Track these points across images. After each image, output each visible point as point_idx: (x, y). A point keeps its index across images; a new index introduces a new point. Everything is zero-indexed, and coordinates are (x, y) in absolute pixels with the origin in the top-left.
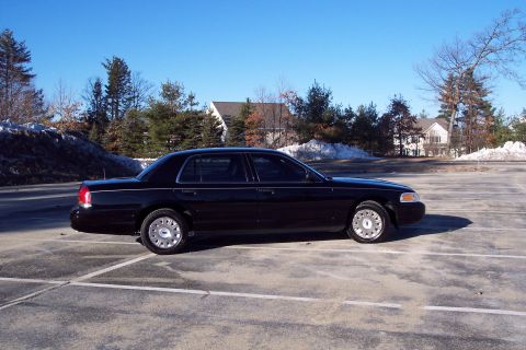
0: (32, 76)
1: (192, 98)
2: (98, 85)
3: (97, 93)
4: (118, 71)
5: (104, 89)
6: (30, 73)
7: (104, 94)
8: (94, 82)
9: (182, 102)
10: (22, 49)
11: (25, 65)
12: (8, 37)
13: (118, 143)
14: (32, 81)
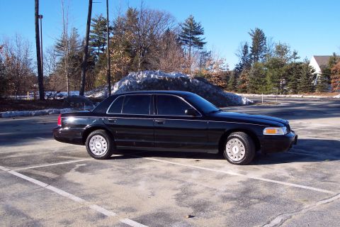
0: (205, 43)
1: (295, 54)
2: (246, 47)
3: (245, 52)
4: (259, 37)
5: (249, 49)
6: (203, 41)
7: (250, 52)
8: (244, 44)
9: (289, 57)
10: (199, 27)
11: (201, 37)
12: (191, 20)
13: (246, 84)
14: (204, 46)
